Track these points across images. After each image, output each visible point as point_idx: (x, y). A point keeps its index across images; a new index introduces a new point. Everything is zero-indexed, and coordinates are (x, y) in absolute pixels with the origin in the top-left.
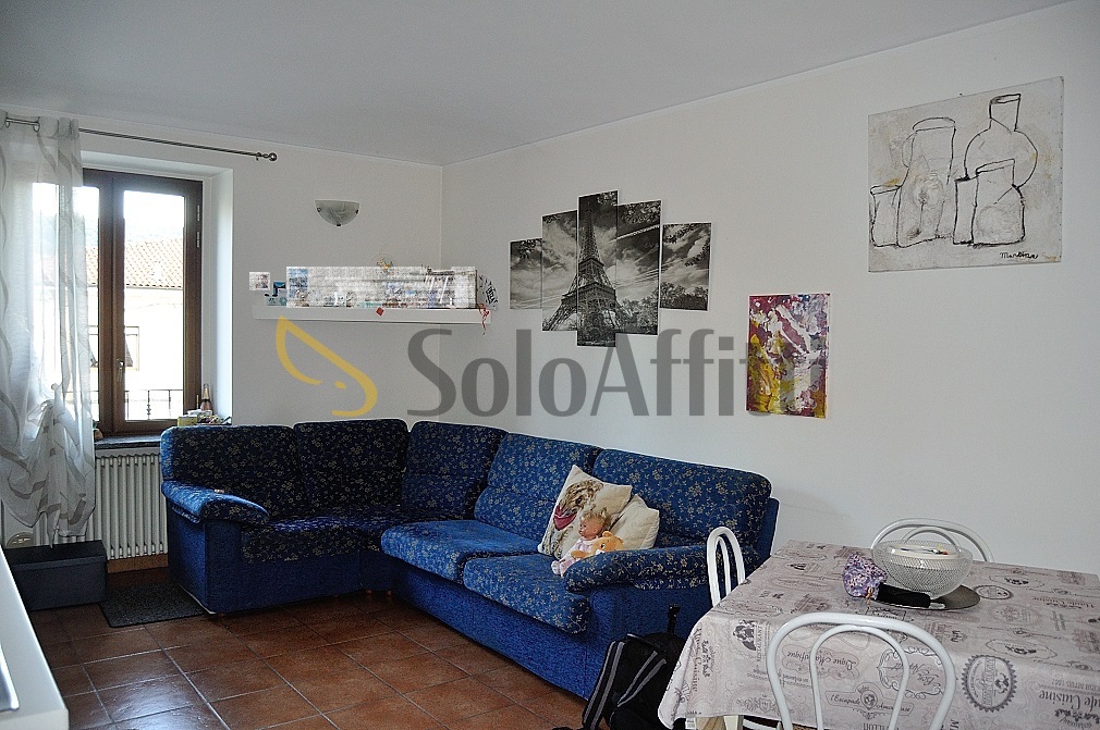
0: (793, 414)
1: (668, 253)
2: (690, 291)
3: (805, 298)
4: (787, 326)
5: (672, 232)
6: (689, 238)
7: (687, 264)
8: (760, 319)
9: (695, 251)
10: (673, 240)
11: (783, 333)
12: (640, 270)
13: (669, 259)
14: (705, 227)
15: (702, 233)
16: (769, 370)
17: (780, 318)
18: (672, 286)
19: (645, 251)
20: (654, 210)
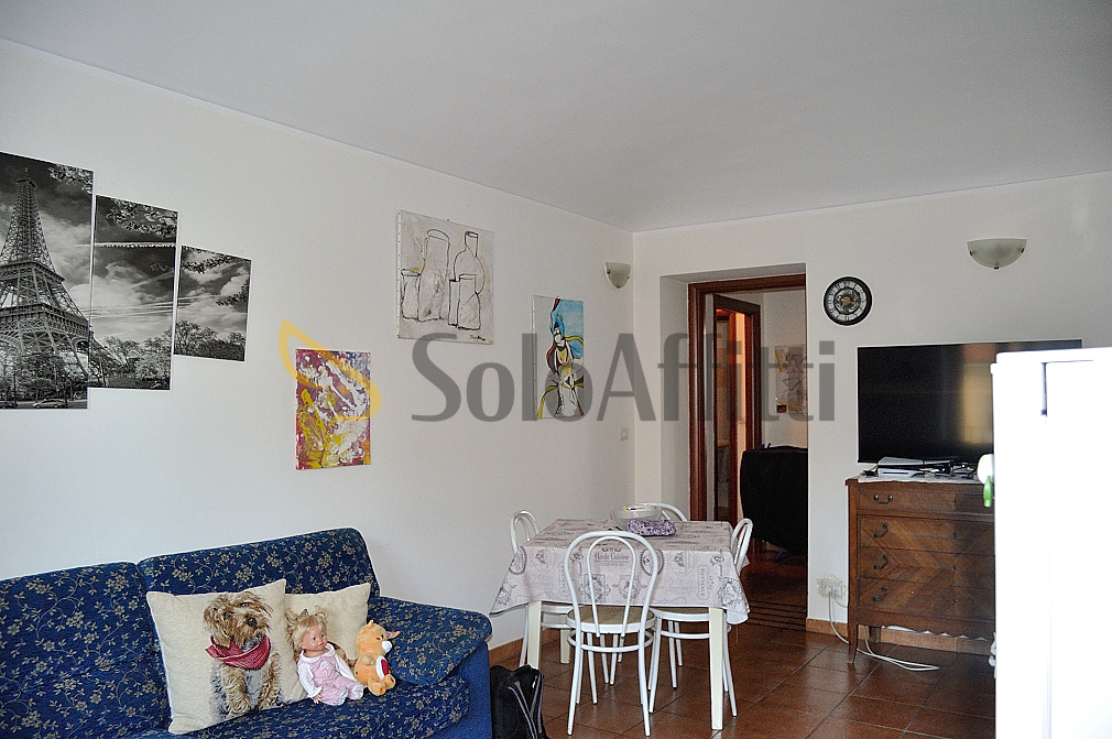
0: (345, 465)
1: (188, 285)
2: (223, 336)
3: (352, 356)
4: (337, 382)
5: (197, 259)
6: (224, 272)
7: (219, 303)
8: (310, 373)
9: (231, 289)
10: (200, 269)
11: (333, 388)
12: (141, 299)
13: (193, 293)
14: (246, 264)
15: (241, 270)
16: (321, 425)
17: (330, 374)
18: (196, 327)
19: (152, 274)
20: (169, 222)
